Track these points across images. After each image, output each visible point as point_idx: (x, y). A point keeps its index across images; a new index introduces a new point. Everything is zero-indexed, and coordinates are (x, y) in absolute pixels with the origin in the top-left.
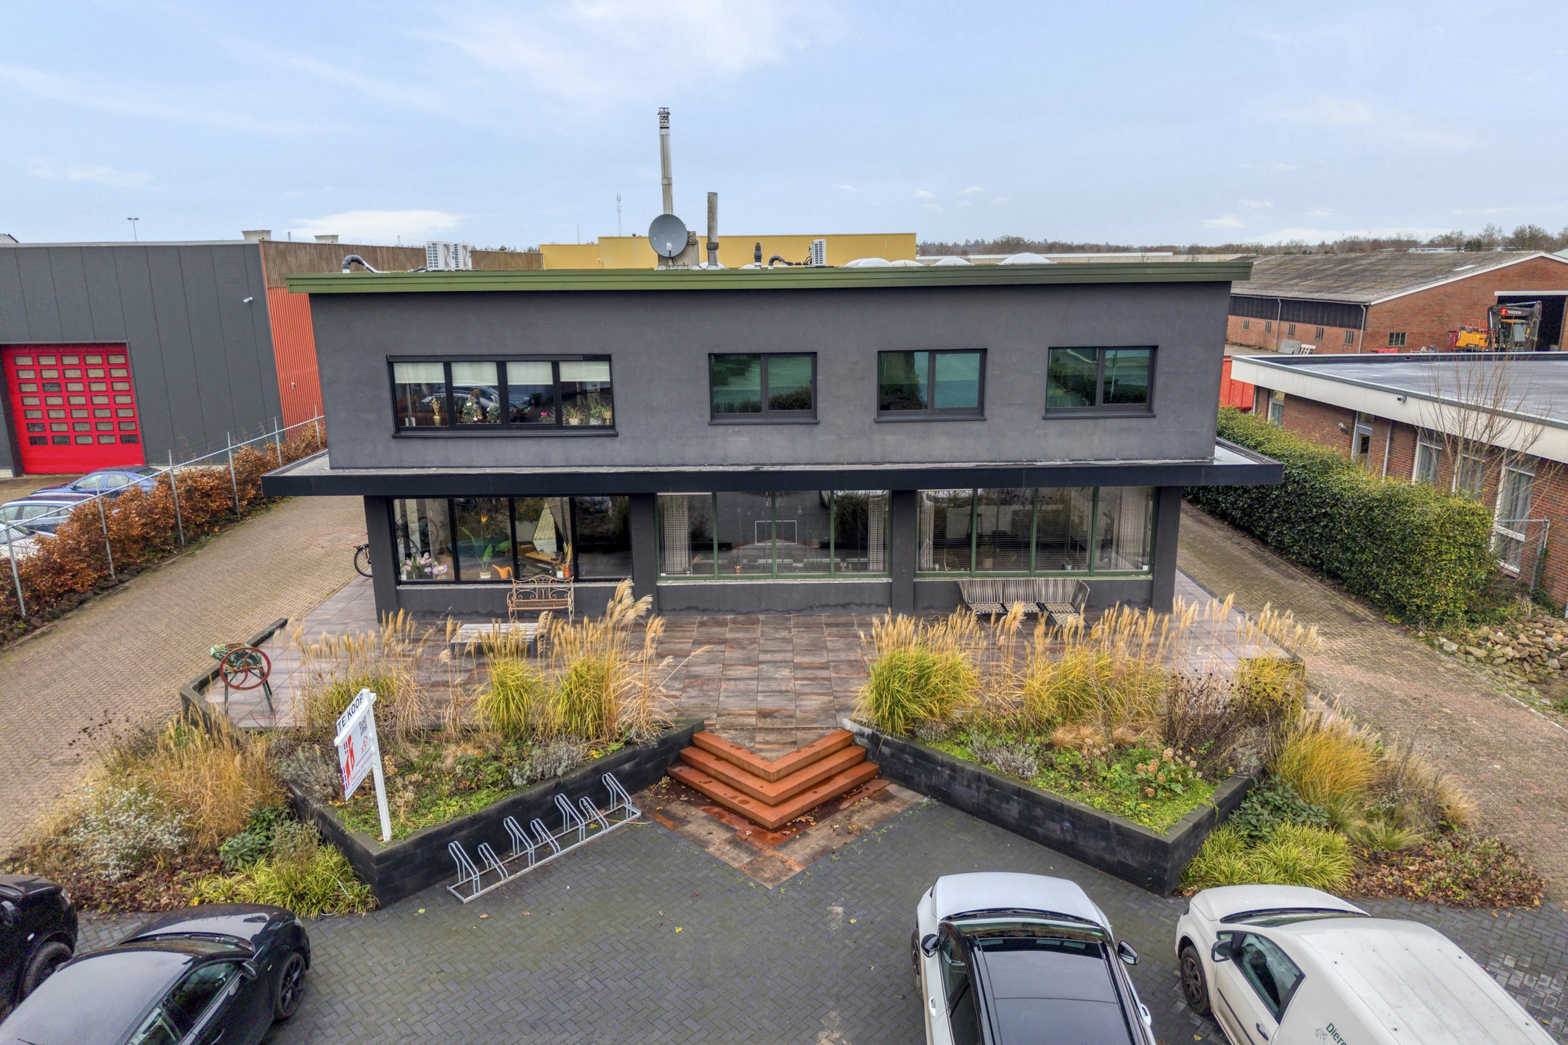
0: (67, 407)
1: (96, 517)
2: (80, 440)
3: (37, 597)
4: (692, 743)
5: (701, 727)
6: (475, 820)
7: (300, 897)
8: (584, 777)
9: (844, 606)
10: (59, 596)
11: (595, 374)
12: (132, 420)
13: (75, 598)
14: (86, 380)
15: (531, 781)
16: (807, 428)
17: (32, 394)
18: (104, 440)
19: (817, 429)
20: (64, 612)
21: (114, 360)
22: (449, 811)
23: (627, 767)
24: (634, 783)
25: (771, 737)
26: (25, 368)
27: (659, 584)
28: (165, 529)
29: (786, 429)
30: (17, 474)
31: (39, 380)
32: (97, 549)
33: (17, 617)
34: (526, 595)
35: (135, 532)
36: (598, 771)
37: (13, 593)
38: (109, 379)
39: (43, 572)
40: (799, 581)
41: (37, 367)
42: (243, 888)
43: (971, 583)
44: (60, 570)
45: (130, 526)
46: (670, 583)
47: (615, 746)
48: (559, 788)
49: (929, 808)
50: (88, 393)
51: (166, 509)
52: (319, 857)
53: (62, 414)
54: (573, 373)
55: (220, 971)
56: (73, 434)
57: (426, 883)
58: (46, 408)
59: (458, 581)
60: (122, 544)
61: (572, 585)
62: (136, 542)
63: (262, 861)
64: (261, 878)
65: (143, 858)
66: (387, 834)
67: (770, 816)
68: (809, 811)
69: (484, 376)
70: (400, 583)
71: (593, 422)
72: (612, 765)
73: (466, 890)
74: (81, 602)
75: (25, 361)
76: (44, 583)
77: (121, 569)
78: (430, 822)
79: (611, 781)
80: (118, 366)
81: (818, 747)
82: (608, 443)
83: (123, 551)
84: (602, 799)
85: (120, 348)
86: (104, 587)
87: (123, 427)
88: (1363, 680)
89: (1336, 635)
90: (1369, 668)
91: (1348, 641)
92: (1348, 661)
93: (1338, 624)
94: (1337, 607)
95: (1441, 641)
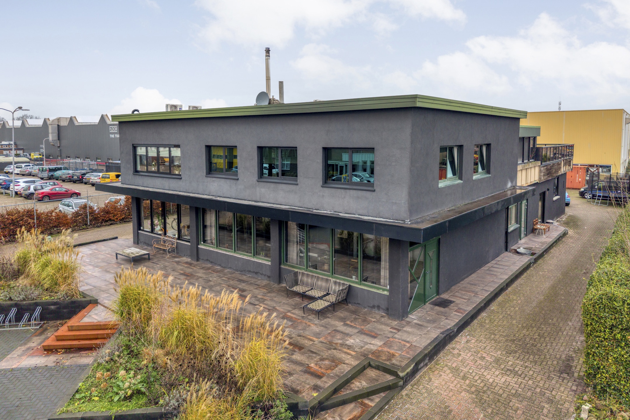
16: (235, 182)
19: (238, 182)
27: (199, 246)
29: (228, 181)
34: (165, 241)
40: (241, 256)
46: (202, 247)
54: (173, 152)
59: (152, 232)
61: (176, 241)
69: (154, 152)
70: (140, 230)
79: (38, 309)
81: (103, 323)
88: (454, 406)
89: (516, 373)
90: (481, 402)
91: (512, 380)
92: (478, 392)
93: (538, 368)
94: (570, 359)
95: (587, 407)
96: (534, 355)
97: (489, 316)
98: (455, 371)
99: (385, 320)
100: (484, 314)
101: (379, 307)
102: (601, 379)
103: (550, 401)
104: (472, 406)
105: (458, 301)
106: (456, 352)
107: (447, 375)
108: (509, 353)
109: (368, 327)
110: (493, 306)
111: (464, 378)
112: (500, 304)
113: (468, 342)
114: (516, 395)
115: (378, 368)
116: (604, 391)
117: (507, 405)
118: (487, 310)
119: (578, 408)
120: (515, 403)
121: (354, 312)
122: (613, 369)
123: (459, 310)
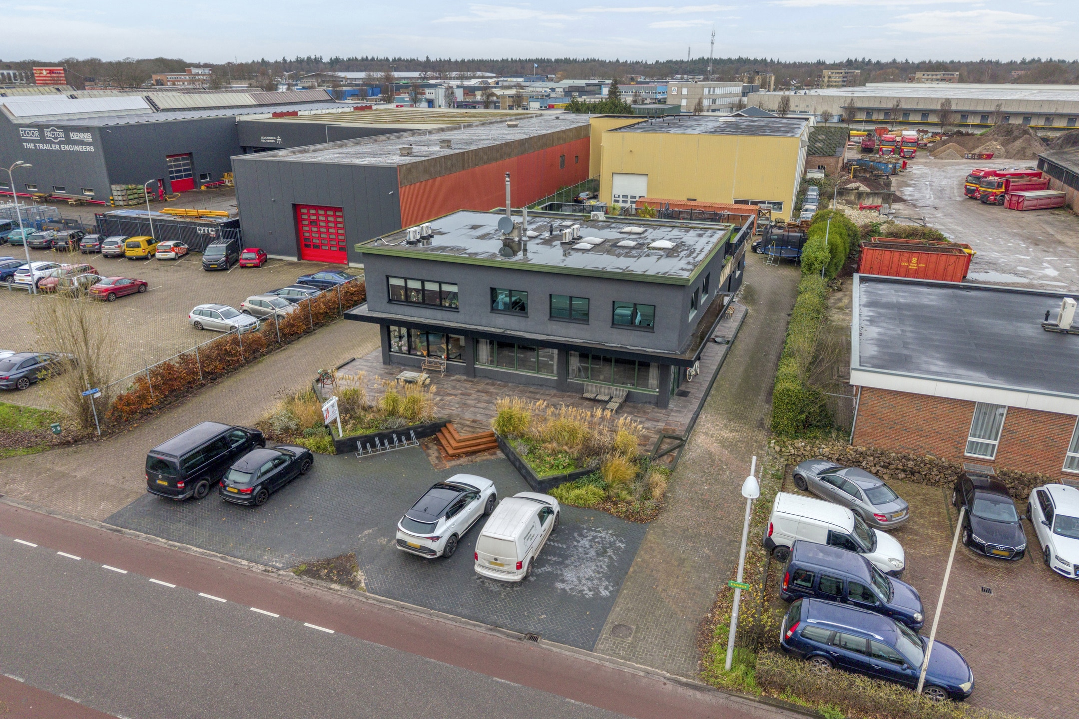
0: (319, 232)
1: (307, 305)
2: (324, 247)
3: (284, 335)
4: (445, 426)
5: (450, 422)
6: (366, 436)
7: (318, 447)
8: (404, 430)
9: (541, 385)
10: (292, 335)
11: (454, 289)
12: (343, 241)
13: (297, 336)
14: (327, 222)
15: (386, 428)
16: (524, 319)
17: (306, 225)
18: (333, 248)
19: (529, 319)
20: (292, 341)
21: (338, 214)
22: (360, 432)
23: (420, 430)
24: (419, 435)
25: (468, 429)
26: (304, 214)
27: (476, 366)
28: (334, 309)
29: (517, 317)
30: (299, 260)
31: (309, 219)
32: (307, 318)
33: (277, 342)
34: (430, 363)
35: (321, 311)
36: (409, 429)
37: (277, 334)
38: (336, 222)
39: (287, 327)
40: (524, 374)
41: (309, 214)
42: (306, 442)
43: (587, 385)
44: (293, 325)
45: (320, 308)
46: (479, 366)
47: (418, 423)
48: (394, 432)
49: (503, 460)
50: (327, 227)
51: (335, 301)
52: (326, 438)
53: (317, 235)
54: (445, 288)
55: (287, 458)
56: (321, 244)
57: (350, 451)
58: (310, 231)
59: (409, 354)
60: (317, 315)
61: (446, 362)
62: (322, 314)
63: (313, 436)
64: (311, 441)
65: (286, 430)
66: (341, 435)
67: (451, 452)
68: (463, 453)
69: (416, 285)
70: (391, 351)
71: (453, 306)
72: (415, 429)
73: (359, 455)
74: (299, 338)
75: (304, 211)
76: (286, 331)
77: (316, 324)
78: (353, 434)
79: (412, 432)
80: (340, 217)
81: (479, 435)
82: (456, 314)
83: (317, 318)
84: (409, 438)
85: (340, 209)
86: (308, 332)
87: (340, 244)
88: (713, 450)
89: (737, 431)
90: (724, 446)
91: (736, 434)
92: (721, 442)
93: (747, 427)
94: (762, 419)
95: (773, 441)
96: (744, 419)
97: (712, 399)
98: (706, 434)
99: (656, 410)
100: (709, 398)
101: (650, 403)
102: (780, 428)
103: (756, 442)
104: (721, 449)
105: (692, 391)
106: (702, 423)
107: (703, 437)
108: (730, 420)
109: (649, 416)
110: (713, 392)
111: (712, 437)
112: (716, 389)
113: (706, 417)
114: (739, 441)
115: (670, 437)
116: (781, 433)
117: (736, 446)
118: (710, 395)
119: (769, 443)
120: (740, 444)
121: (634, 407)
122: (786, 423)
123: (695, 398)
